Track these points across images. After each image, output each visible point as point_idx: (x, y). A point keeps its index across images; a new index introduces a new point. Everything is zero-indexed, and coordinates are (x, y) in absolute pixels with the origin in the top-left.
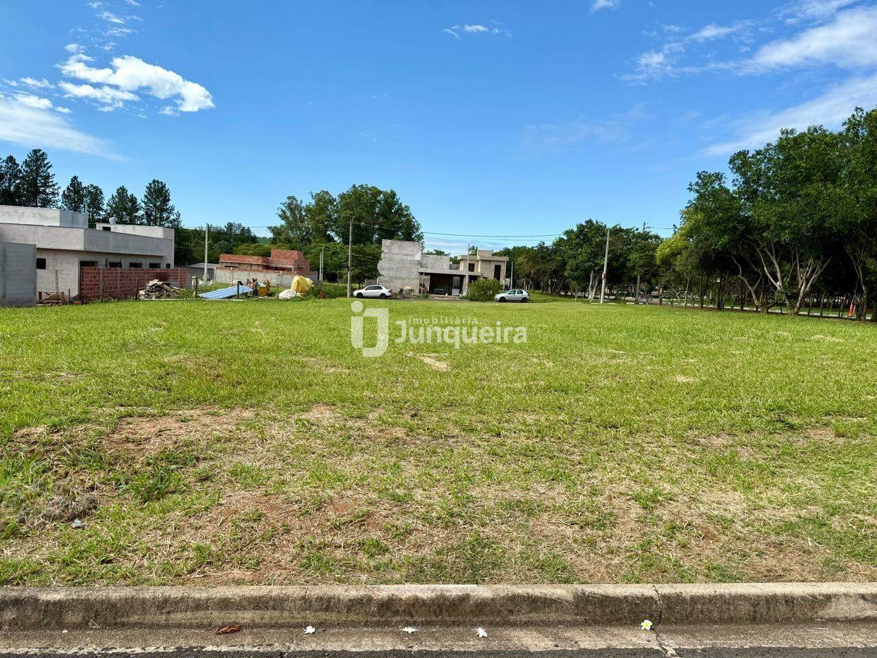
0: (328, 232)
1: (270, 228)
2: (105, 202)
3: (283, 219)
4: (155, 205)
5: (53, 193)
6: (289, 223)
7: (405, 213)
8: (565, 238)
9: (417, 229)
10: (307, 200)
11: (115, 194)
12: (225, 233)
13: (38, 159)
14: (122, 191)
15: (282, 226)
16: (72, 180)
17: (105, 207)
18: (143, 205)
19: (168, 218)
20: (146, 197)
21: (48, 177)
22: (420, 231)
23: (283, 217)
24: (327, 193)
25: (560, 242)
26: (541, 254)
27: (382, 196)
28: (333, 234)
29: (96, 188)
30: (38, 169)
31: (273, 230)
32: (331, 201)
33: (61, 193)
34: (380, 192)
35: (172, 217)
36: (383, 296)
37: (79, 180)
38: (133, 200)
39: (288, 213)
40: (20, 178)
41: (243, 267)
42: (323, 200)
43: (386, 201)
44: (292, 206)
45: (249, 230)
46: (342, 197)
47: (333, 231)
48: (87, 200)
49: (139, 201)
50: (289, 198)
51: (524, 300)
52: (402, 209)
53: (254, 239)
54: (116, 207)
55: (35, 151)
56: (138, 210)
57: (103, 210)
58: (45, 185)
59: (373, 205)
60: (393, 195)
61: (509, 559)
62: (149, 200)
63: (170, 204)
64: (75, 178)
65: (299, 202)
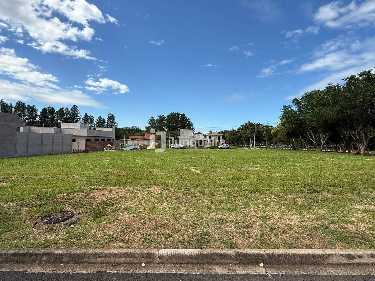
0: (164, 128)
1: (145, 127)
2: (95, 121)
3: (149, 124)
4: (110, 121)
5: (79, 119)
6: (151, 125)
7: (188, 120)
8: (241, 127)
9: (192, 126)
10: (157, 118)
11: (98, 118)
12: (131, 129)
13: (75, 108)
14: (100, 117)
15: (149, 126)
16: (85, 114)
17: (95, 122)
18: (106, 121)
19: (114, 125)
20: (107, 118)
21: (78, 114)
22: (193, 126)
23: (149, 123)
24: (163, 115)
25: (239, 129)
26: (233, 133)
27: (180, 115)
28: (165, 128)
29: (92, 116)
30: (75, 111)
31: (146, 128)
32: (164, 118)
33: (82, 118)
34: (180, 114)
35: (115, 125)
36: (181, 148)
37: (87, 114)
38: (104, 120)
39: (151, 122)
40: (69, 114)
41: (137, 140)
42: (162, 118)
43: (182, 117)
44: (152, 120)
45: (139, 128)
46: (168, 116)
47: (165, 127)
48: (89, 120)
49: (105, 120)
50: (151, 117)
51: (228, 148)
52: (187, 119)
53: (140, 131)
54: (98, 122)
55: (74, 106)
56: (105, 123)
57: (94, 123)
58: (77, 116)
59: (178, 119)
60: (184, 115)
61: (214, 240)
62: (108, 119)
63: (115, 121)
64: (86, 113)
65: (154, 119)
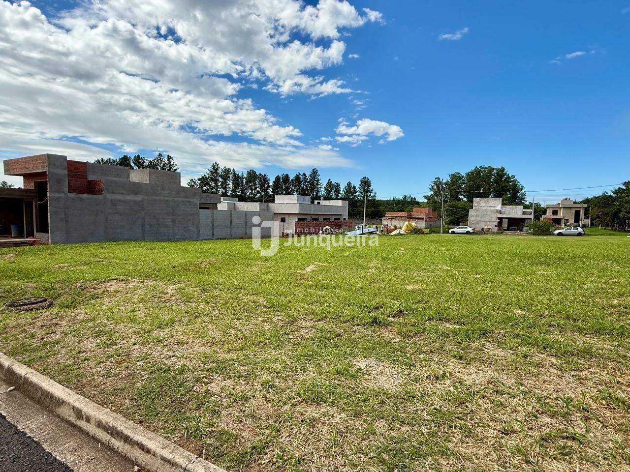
0: (459, 196)
1: (424, 196)
2: (342, 190)
3: (432, 190)
4: (364, 189)
5: (320, 188)
6: (435, 193)
7: (512, 180)
8: (624, 187)
9: (522, 190)
10: (446, 179)
11: (346, 185)
12: (402, 201)
13: (314, 173)
14: (349, 184)
15: (432, 195)
16: (328, 181)
17: (341, 192)
18: (359, 189)
19: (370, 195)
20: (360, 185)
21: (318, 180)
23: (432, 189)
24: (459, 173)
25: (618, 191)
26: (604, 201)
27: (495, 171)
28: (462, 197)
29: (337, 183)
30: (314, 177)
31: (426, 197)
32: (461, 178)
33: (323, 187)
34: (494, 169)
35: (372, 195)
36: (468, 233)
37: (331, 181)
38: (354, 187)
39: (435, 187)
40: (308, 182)
41: (397, 218)
42: (456, 178)
43: (497, 173)
44: (438, 183)
45: (415, 198)
46: (468, 174)
47: (461, 195)
48: (334, 189)
49: (357, 188)
50: (436, 179)
51: (580, 234)
52: (509, 178)
53: (418, 203)
54: (347, 192)
55: (314, 170)
56: (356, 192)
57: (340, 193)
58: (317, 184)
59: (489, 177)
60: (503, 169)
62: (361, 187)
63: (371, 188)
64: (330, 180)
65: (441, 180)
